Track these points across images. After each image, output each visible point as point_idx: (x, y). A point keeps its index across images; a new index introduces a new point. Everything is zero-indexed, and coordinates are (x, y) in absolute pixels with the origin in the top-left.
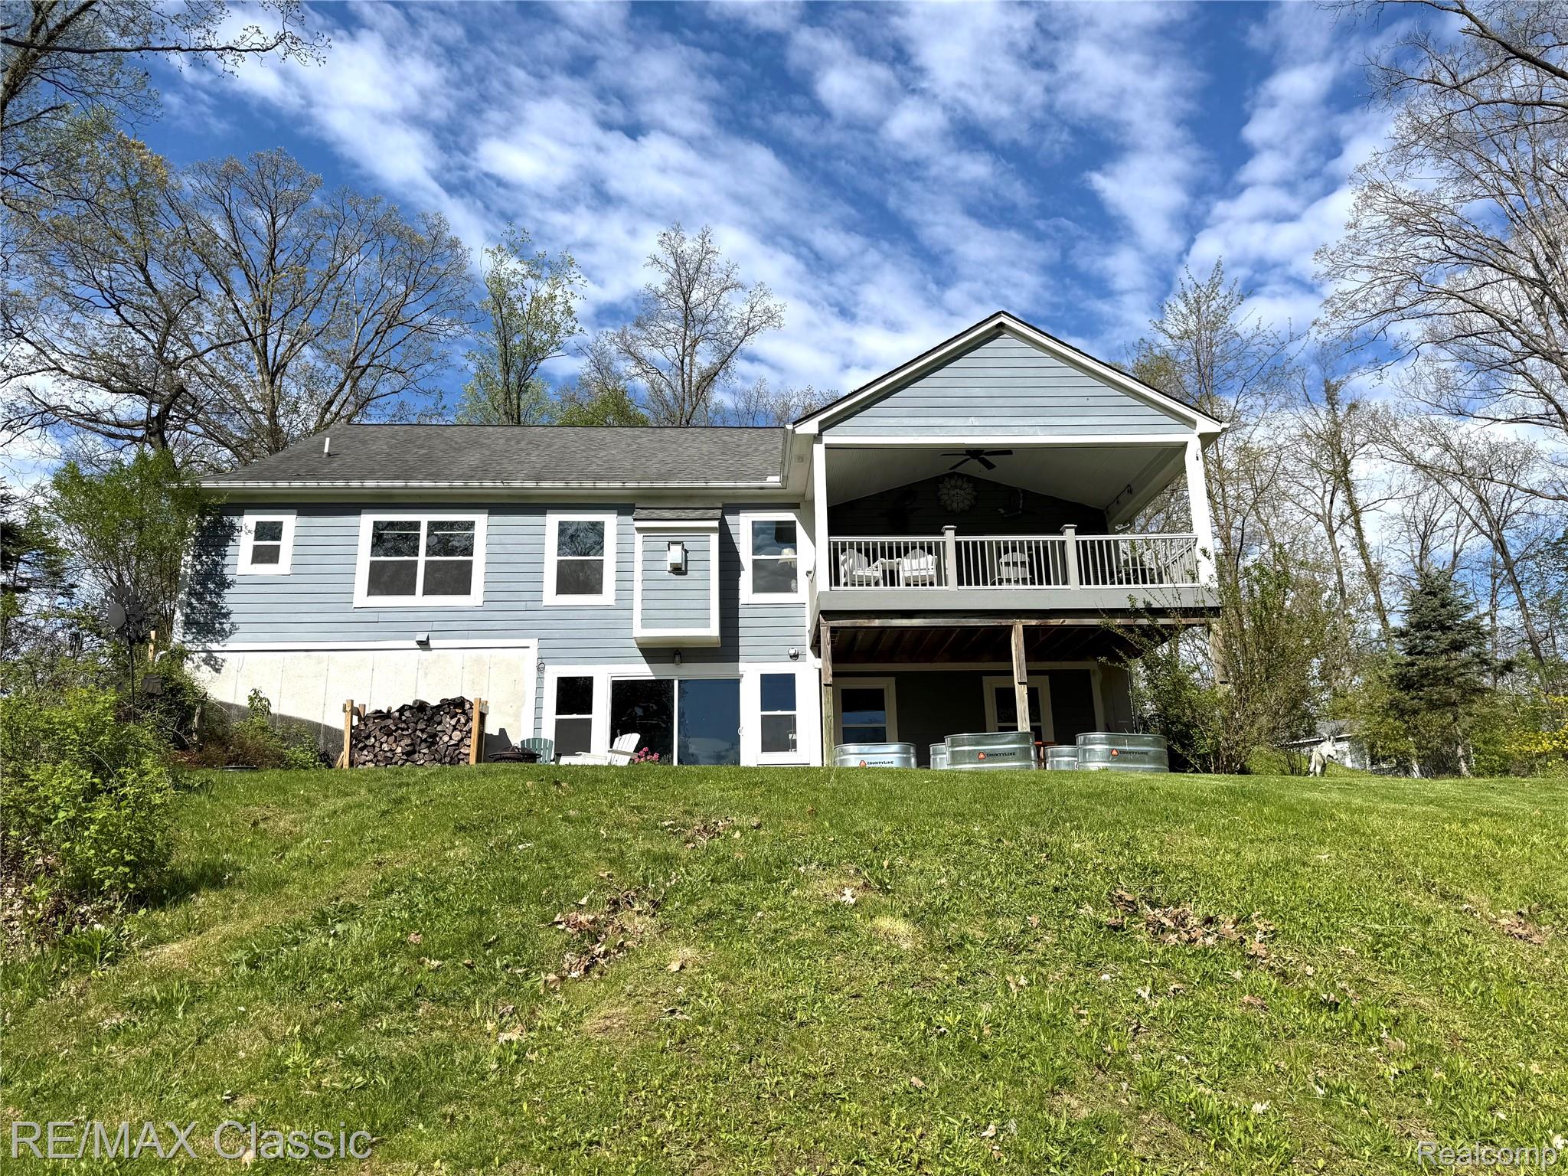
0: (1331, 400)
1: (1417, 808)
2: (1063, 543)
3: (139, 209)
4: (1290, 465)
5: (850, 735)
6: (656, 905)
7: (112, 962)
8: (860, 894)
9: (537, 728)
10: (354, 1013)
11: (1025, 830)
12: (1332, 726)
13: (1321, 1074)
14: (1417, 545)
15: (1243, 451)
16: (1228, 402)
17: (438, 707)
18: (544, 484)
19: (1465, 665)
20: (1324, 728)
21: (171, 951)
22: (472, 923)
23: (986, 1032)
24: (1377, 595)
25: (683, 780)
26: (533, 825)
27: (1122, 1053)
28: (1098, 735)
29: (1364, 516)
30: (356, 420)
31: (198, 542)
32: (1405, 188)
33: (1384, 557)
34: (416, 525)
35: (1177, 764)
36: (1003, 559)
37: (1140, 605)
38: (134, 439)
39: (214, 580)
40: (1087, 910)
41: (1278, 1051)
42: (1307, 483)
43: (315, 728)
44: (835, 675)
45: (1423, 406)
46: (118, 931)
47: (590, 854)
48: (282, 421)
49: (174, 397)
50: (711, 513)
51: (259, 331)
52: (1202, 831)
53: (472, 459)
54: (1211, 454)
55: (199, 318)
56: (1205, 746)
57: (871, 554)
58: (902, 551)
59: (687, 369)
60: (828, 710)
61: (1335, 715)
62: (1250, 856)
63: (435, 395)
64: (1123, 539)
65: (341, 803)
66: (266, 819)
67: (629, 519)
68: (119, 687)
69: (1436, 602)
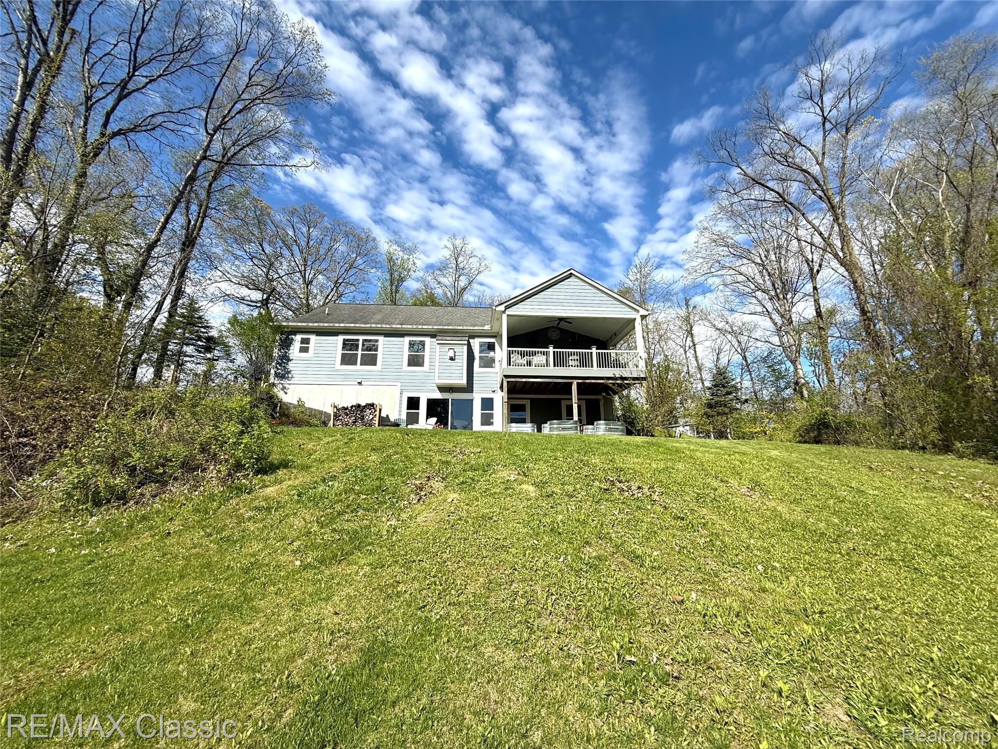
0: (687, 305)
1: (713, 450)
2: (591, 353)
3: (260, 223)
4: (672, 327)
5: (513, 421)
6: (443, 479)
7: (249, 493)
8: (516, 477)
9: (400, 415)
10: (336, 513)
11: (576, 455)
12: (684, 420)
13: (678, 542)
14: (716, 357)
15: (656, 322)
16: (650, 306)
17: (365, 406)
18: (404, 326)
19: (731, 400)
20: (681, 421)
21: (269, 490)
22: (377, 483)
23: (560, 525)
24: (701, 375)
25: (453, 435)
26: (399, 450)
27: (608, 533)
28: (602, 422)
29: (697, 346)
30: (337, 302)
31: (280, 345)
32: (716, 229)
33: (703, 361)
34: (358, 340)
35: (629, 433)
36: (570, 358)
37: (617, 376)
38: (257, 307)
39: (285, 359)
40: (597, 483)
41: (663, 533)
42: (677, 334)
43: (321, 412)
44: (508, 398)
45: (720, 308)
46: (251, 483)
47: (419, 460)
48: (310, 302)
49: (272, 292)
50: (464, 338)
51: (303, 269)
52: (638, 457)
53: (378, 317)
54: (644, 322)
55: (281, 263)
56: (639, 427)
57: (523, 355)
58: (534, 354)
59: (456, 285)
60: (506, 411)
61: (685, 416)
62: (654, 466)
63: (366, 294)
64: (613, 352)
65: (330, 439)
66: (303, 444)
67: (434, 340)
68: (251, 396)
69: (722, 378)
